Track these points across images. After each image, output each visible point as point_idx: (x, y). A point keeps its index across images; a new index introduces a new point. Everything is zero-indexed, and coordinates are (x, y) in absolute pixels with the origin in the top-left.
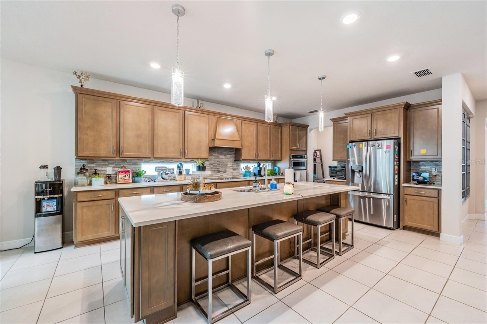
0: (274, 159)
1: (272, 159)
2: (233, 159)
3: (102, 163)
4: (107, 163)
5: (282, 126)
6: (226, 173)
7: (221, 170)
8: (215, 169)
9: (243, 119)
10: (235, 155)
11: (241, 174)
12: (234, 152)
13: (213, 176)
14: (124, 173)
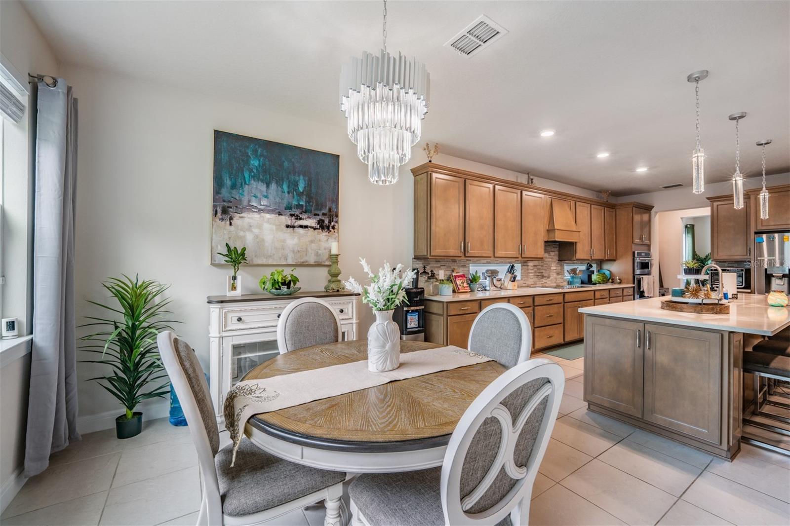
0: (608, 258)
1: (606, 258)
2: (556, 258)
3: (435, 264)
4: (439, 265)
5: (616, 208)
6: (550, 279)
7: (545, 275)
8: (539, 273)
9: (578, 200)
10: (559, 252)
11: (565, 281)
12: (558, 249)
13: (538, 283)
14: (460, 278)
